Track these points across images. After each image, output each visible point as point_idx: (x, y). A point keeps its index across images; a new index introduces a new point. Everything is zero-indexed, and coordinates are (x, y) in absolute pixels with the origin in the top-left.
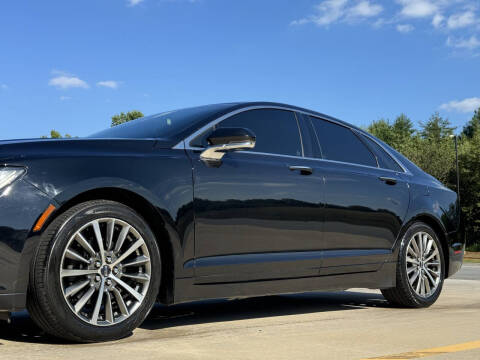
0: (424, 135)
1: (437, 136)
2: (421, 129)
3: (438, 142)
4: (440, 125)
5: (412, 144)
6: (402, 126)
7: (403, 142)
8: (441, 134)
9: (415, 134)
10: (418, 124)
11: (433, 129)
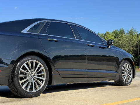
0: (128, 34)
1: (132, 34)
2: (127, 32)
3: (132, 36)
4: (133, 31)
5: (124, 37)
6: (122, 31)
7: (122, 36)
8: (133, 33)
9: (126, 34)
10: (127, 31)
11: (131, 32)
